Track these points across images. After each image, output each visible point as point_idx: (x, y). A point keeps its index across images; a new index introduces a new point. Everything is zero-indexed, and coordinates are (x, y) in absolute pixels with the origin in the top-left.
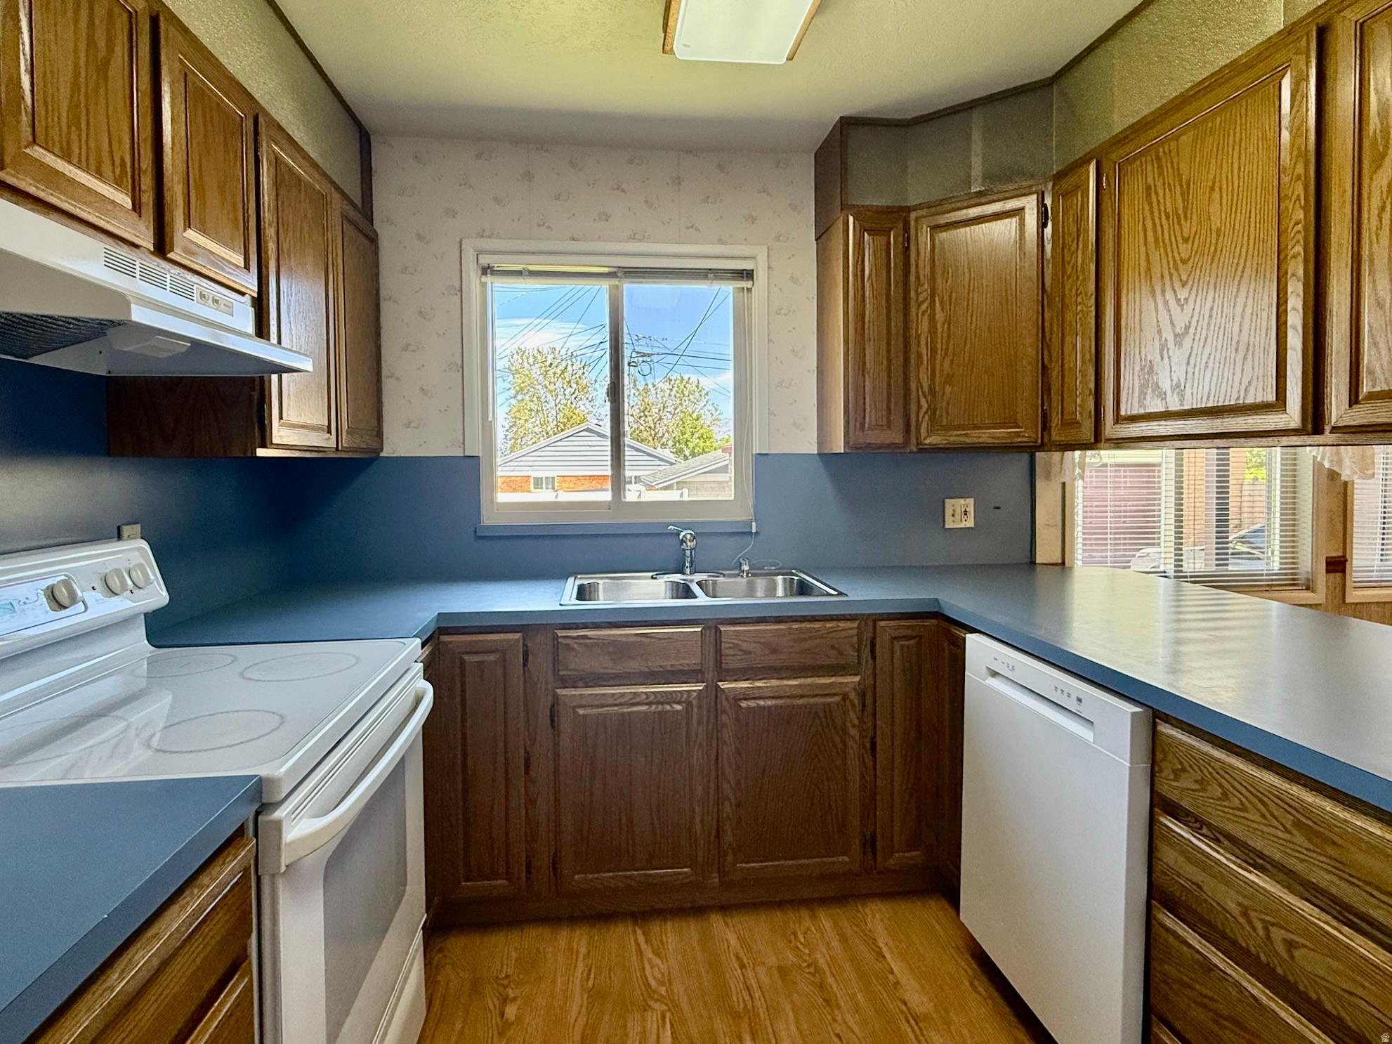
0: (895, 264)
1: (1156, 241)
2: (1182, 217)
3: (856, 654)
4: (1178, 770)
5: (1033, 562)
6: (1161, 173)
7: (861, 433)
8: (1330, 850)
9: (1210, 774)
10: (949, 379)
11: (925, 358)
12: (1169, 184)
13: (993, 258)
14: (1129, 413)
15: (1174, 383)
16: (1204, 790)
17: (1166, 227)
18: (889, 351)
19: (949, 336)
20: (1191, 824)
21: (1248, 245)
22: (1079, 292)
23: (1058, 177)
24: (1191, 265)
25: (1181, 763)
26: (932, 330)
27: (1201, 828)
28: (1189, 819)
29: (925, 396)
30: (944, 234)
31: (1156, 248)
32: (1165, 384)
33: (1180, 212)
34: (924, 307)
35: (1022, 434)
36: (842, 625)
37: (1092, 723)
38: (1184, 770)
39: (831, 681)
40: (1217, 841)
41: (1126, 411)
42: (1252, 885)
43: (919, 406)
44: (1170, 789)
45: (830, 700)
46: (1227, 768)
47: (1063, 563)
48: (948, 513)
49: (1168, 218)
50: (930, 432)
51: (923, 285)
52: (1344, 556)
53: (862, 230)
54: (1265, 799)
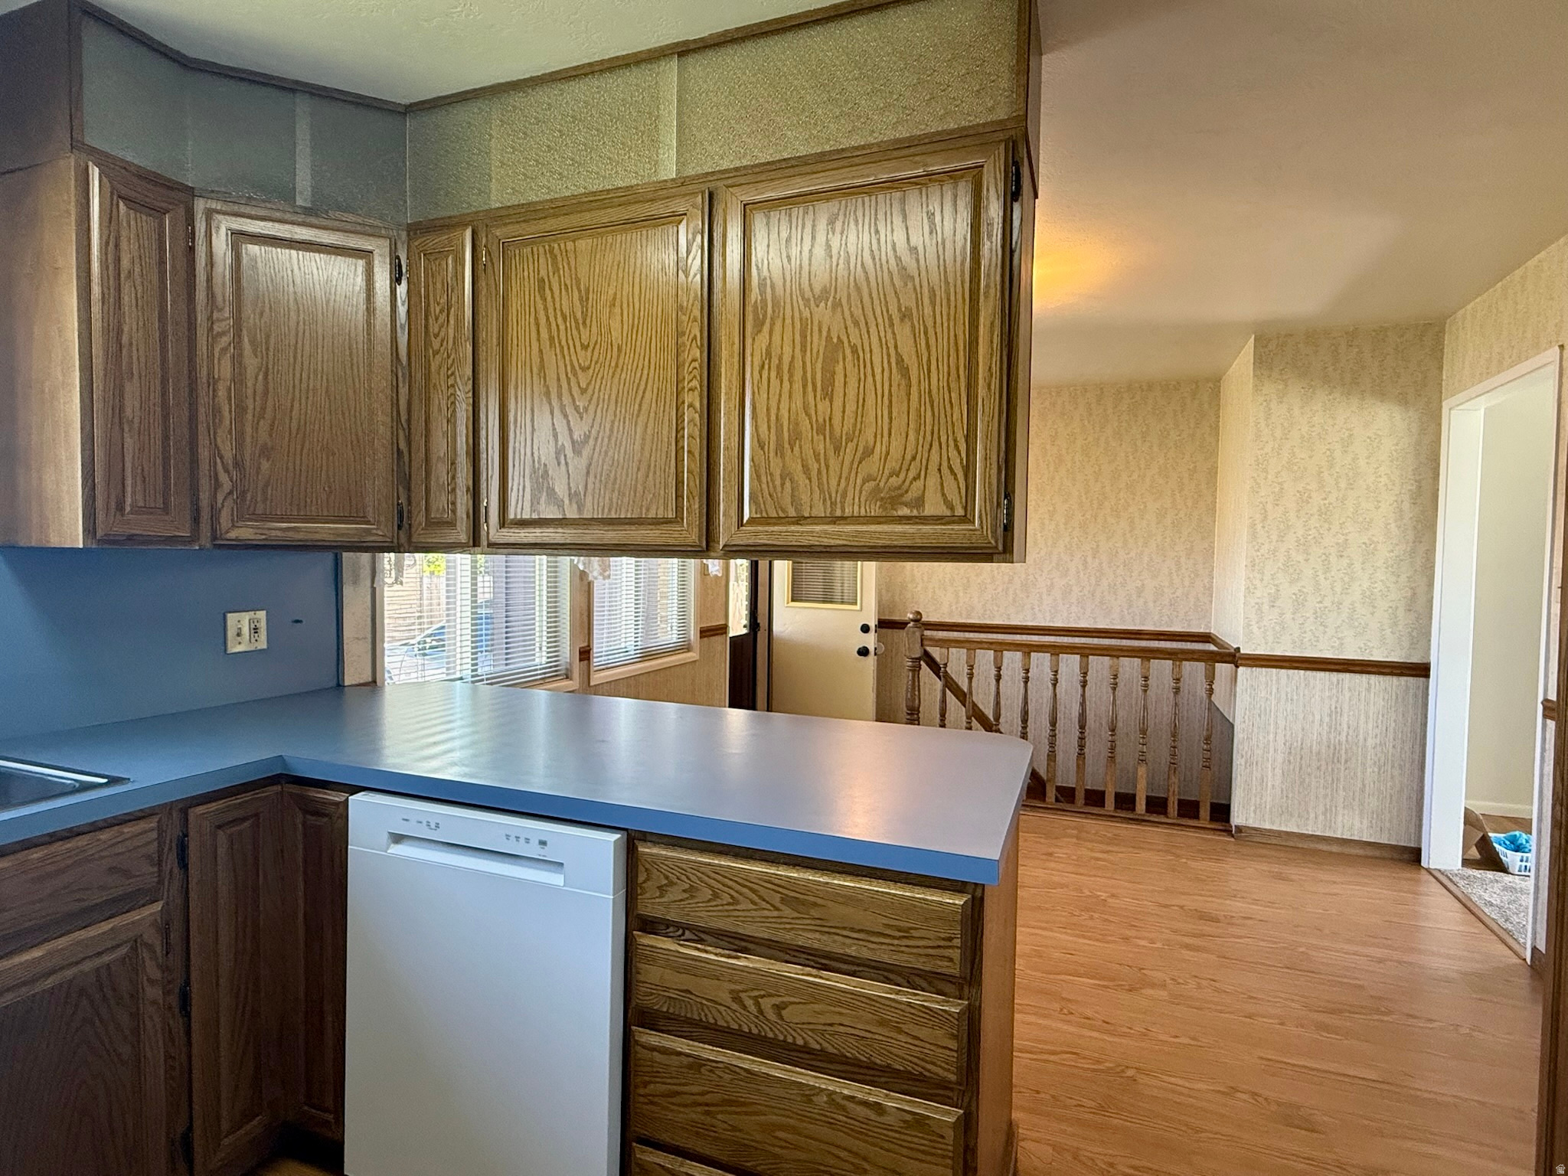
0: (173, 266)
1: (551, 338)
2: (581, 322)
3: (156, 869)
4: (665, 885)
5: (340, 686)
6: (556, 270)
7: (118, 516)
8: (814, 913)
9: (699, 879)
10: (266, 452)
11: (226, 414)
12: (566, 285)
13: (332, 304)
14: (519, 517)
15: (573, 491)
16: (693, 897)
17: (562, 327)
18: (164, 393)
19: (266, 393)
20: (671, 934)
21: (649, 367)
22: (450, 372)
23: (415, 230)
24: (591, 374)
25: (667, 878)
26: (239, 378)
27: (683, 934)
28: (671, 929)
29: (227, 471)
30: (257, 248)
31: (551, 347)
32: (561, 489)
33: (579, 315)
34: (224, 341)
35: (375, 531)
36: (127, 829)
37: (562, 864)
38: (671, 884)
39: (110, 926)
40: (701, 941)
41: (515, 515)
42: (743, 969)
43: (217, 485)
44: (651, 906)
45: (106, 958)
46: (716, 870)
47: (374, 681)
48: (231, 633)
49: (565, 319)
50: (236, 521)
51: (220, 310)
52: (589, 646)
53: (114, 195)
54: (755, 887)
